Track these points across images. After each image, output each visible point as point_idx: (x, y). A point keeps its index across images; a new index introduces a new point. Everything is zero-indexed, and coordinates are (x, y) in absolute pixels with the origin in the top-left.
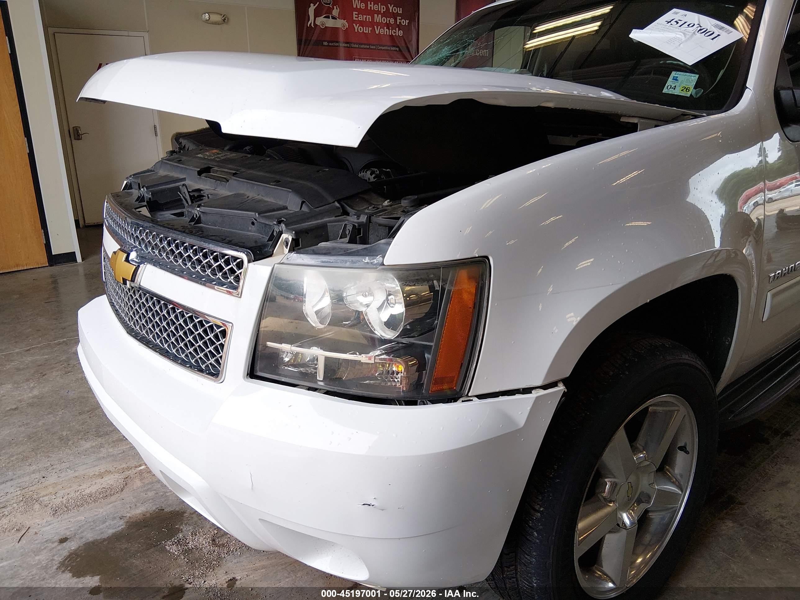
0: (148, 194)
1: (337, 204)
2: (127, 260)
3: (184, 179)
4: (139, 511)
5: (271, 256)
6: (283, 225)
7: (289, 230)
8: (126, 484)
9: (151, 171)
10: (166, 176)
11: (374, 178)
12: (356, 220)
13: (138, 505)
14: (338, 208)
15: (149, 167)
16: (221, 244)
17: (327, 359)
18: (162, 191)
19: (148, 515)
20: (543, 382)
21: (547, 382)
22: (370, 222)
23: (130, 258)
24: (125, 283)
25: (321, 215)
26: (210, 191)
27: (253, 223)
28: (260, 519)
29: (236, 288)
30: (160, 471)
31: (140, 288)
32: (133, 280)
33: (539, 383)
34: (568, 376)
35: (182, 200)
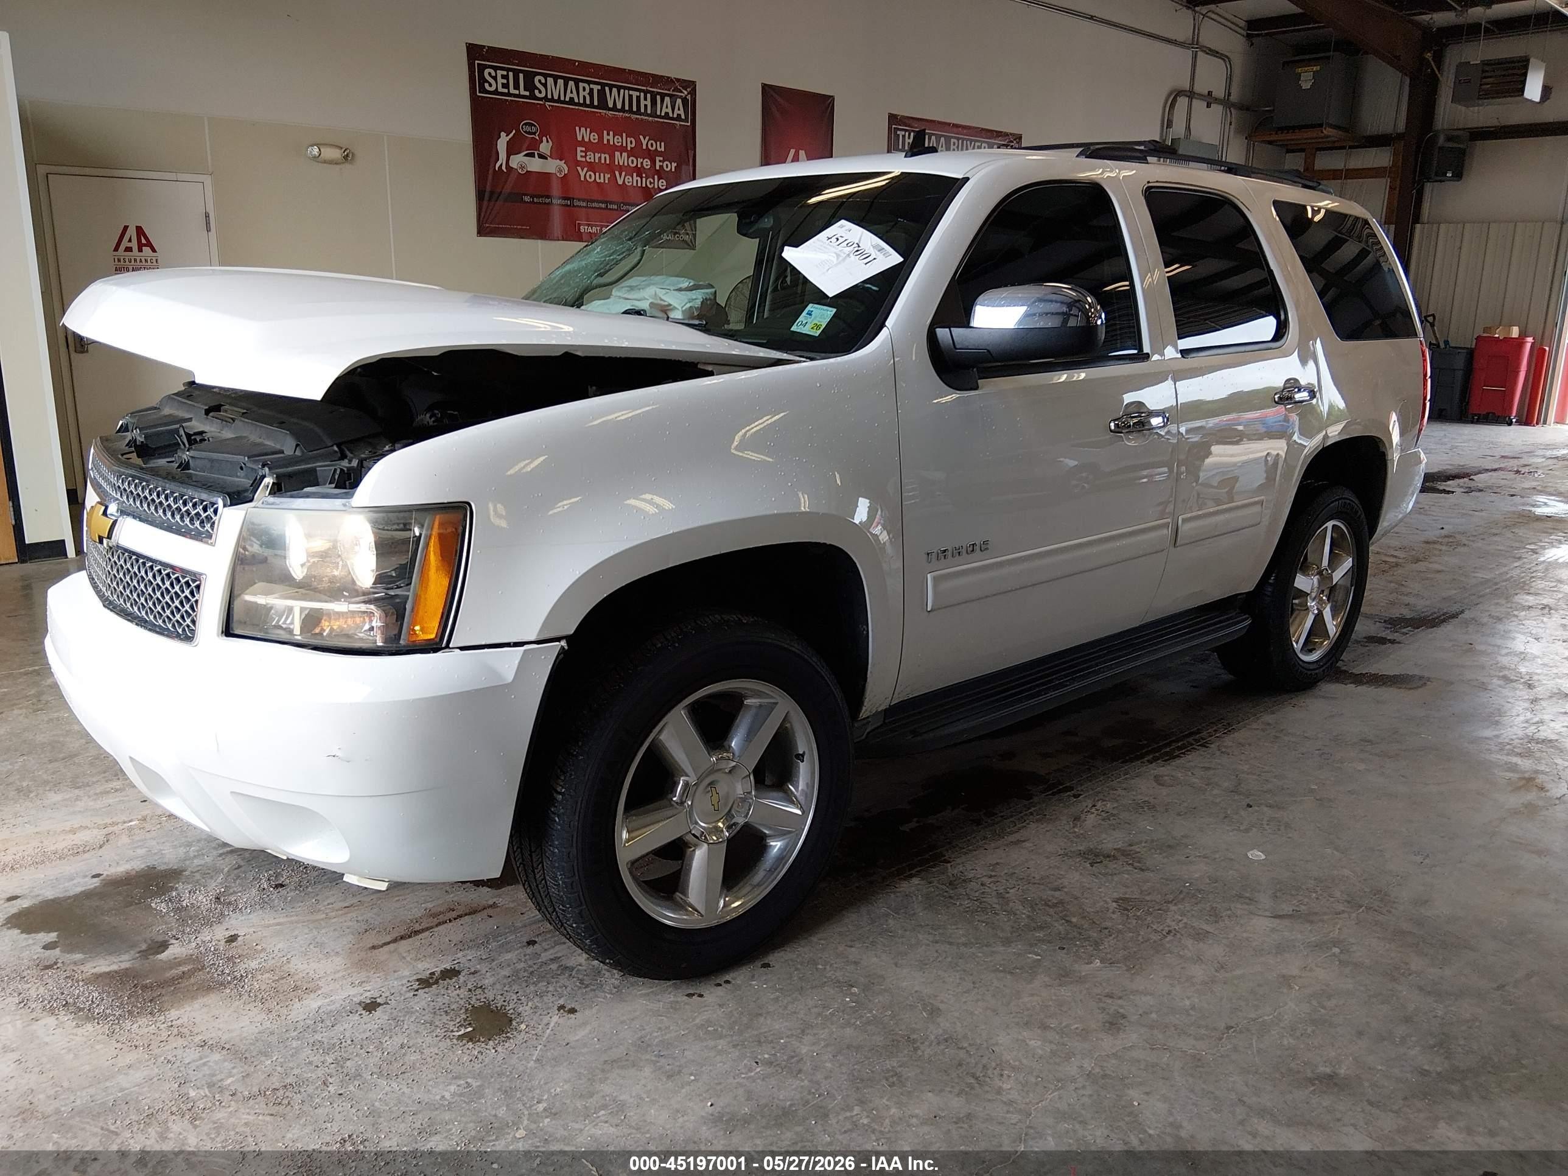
0: (141, 437)
1: (335, 448)
2: (105, 513)
3: (190, 420)
4: (120, 869)
5: (251, 501)
6: (267, 469)
7: (271, 475)
8: (107, 841)
9: (155, 408)
10: (170, 415)
11: (434, 422)
12: (347, 465)
13: (121, 862)
14: (336, 452)
15: (154, 403)
16: (200, 490)
17: (302, 609)
18: (158, 434)
19: (134, 873)
20: (538, 635)
21: (542, 638)
22: (362, 466)
23: (109, 512)
24: (101, 542)
25: (316, 459)
26: (213, 434)
27: (242, 468)
28: (232, 792)
29: (210, 537)
30: (131, 758)
31: (118, 547)
32: (109, 537)
33: (533, 639)
34: (572, 632)
35: (179, 444)
